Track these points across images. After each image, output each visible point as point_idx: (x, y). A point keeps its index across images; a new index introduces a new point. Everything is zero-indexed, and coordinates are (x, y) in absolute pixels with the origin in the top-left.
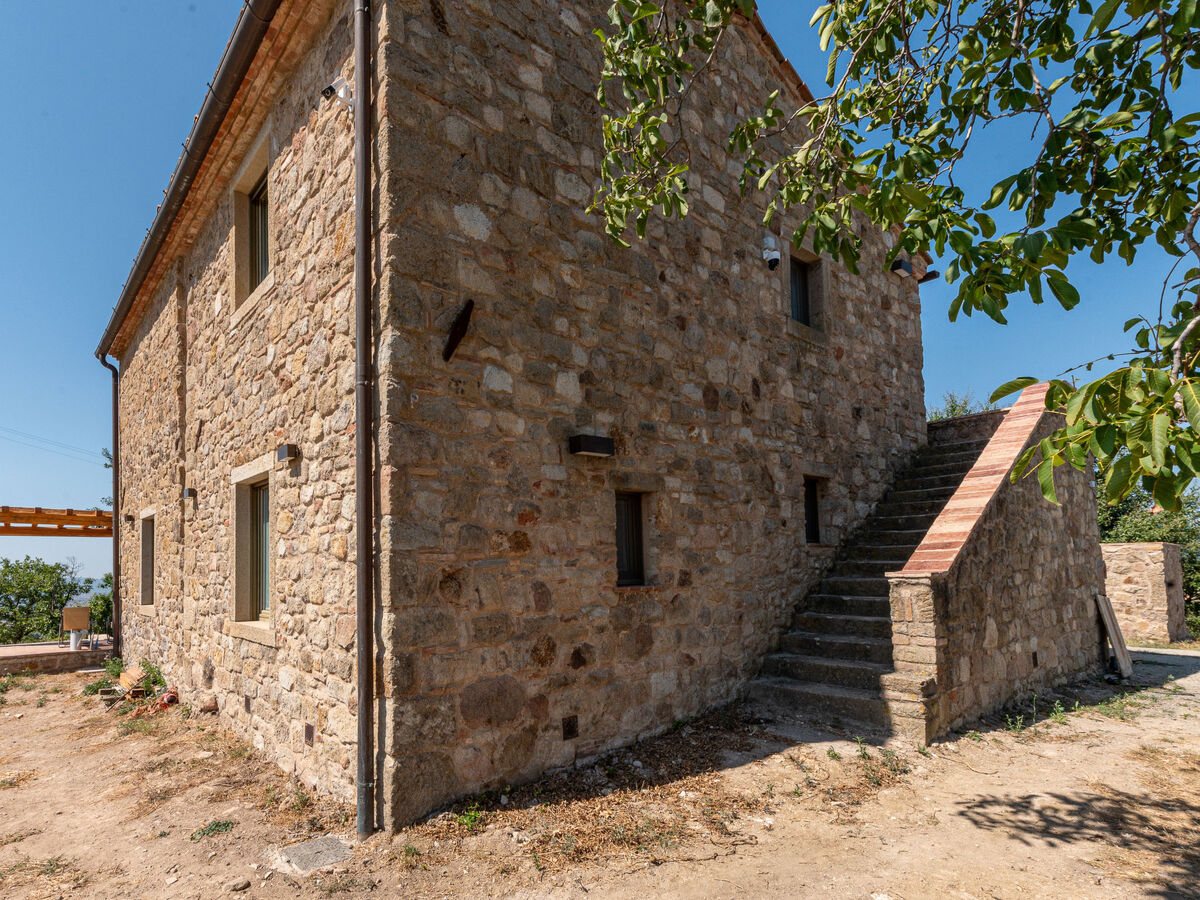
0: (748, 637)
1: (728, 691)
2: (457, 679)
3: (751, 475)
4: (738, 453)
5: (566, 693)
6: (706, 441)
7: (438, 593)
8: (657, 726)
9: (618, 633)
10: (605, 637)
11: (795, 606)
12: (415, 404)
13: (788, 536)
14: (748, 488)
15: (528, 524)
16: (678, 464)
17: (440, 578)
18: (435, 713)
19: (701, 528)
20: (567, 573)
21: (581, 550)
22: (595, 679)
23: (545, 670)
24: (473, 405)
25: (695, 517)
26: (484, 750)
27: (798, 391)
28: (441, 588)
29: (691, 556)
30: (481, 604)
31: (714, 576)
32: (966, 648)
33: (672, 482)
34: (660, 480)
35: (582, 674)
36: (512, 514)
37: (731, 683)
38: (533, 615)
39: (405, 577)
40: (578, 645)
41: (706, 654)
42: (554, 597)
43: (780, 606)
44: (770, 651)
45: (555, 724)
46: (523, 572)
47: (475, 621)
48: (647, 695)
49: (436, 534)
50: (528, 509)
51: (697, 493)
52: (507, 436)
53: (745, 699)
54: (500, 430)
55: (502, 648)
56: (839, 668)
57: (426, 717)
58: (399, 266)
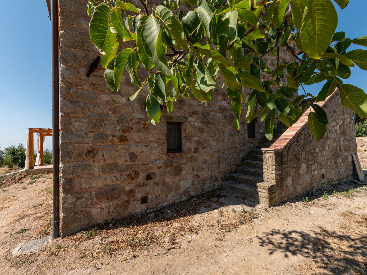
0: (222, 169)
1: (214, 186)
2: (93, 186)
3: (225, 116)
4: (220, 109)
5: (144, 189)
6: (206, 105)
7: (84, 157)
8: (183, 198)
9: (167, 169)
10: (161, 170)
11: (243, 158)
12: (73, 92)
13: (240, 136)
14: (224, 121)
15: (127, 133)
16: (194, 113)
17: (86, 151)
18: (82, 197)
19: (204, 134)
20: (144, 149)
21: (150, 142)
22: (156, 184)
23: (134, 181)
24: (101, 93)
25: (201, 130)
26: (105, 209)
27: (246, 89)
28: (86, 155)
29: (198, 143)
30: (105, 160)
31: (208, 149)
32: (290, 173)
33: (190, 119)
34: (186, 118)
35: (151, 182)
36: (119, 130)
37: (215, 183)
38: (129, 163)
39: (68, 152)
40: (149, 173)
41: (205, 174)
42: (139, 157)
43: (236, 158)
44: (231, 173)
45: (138, 199)
46: (124, 149)
47: (102, 166)
48: (179, 188)
49: (83, 137)
50: (126, 128)
51: (202, 122)
52: (117, 103)
53: (220, 188)
54: (114, 101)
55: (114, 175)
56: (248, 180)
57: (78, 199)
58: (65, 43)
